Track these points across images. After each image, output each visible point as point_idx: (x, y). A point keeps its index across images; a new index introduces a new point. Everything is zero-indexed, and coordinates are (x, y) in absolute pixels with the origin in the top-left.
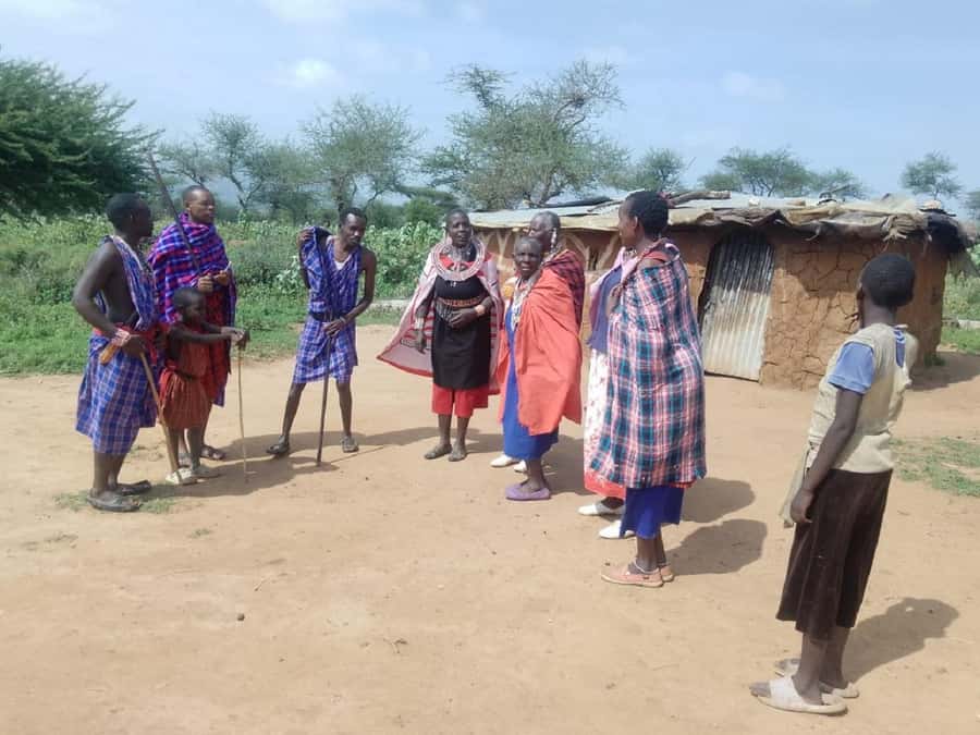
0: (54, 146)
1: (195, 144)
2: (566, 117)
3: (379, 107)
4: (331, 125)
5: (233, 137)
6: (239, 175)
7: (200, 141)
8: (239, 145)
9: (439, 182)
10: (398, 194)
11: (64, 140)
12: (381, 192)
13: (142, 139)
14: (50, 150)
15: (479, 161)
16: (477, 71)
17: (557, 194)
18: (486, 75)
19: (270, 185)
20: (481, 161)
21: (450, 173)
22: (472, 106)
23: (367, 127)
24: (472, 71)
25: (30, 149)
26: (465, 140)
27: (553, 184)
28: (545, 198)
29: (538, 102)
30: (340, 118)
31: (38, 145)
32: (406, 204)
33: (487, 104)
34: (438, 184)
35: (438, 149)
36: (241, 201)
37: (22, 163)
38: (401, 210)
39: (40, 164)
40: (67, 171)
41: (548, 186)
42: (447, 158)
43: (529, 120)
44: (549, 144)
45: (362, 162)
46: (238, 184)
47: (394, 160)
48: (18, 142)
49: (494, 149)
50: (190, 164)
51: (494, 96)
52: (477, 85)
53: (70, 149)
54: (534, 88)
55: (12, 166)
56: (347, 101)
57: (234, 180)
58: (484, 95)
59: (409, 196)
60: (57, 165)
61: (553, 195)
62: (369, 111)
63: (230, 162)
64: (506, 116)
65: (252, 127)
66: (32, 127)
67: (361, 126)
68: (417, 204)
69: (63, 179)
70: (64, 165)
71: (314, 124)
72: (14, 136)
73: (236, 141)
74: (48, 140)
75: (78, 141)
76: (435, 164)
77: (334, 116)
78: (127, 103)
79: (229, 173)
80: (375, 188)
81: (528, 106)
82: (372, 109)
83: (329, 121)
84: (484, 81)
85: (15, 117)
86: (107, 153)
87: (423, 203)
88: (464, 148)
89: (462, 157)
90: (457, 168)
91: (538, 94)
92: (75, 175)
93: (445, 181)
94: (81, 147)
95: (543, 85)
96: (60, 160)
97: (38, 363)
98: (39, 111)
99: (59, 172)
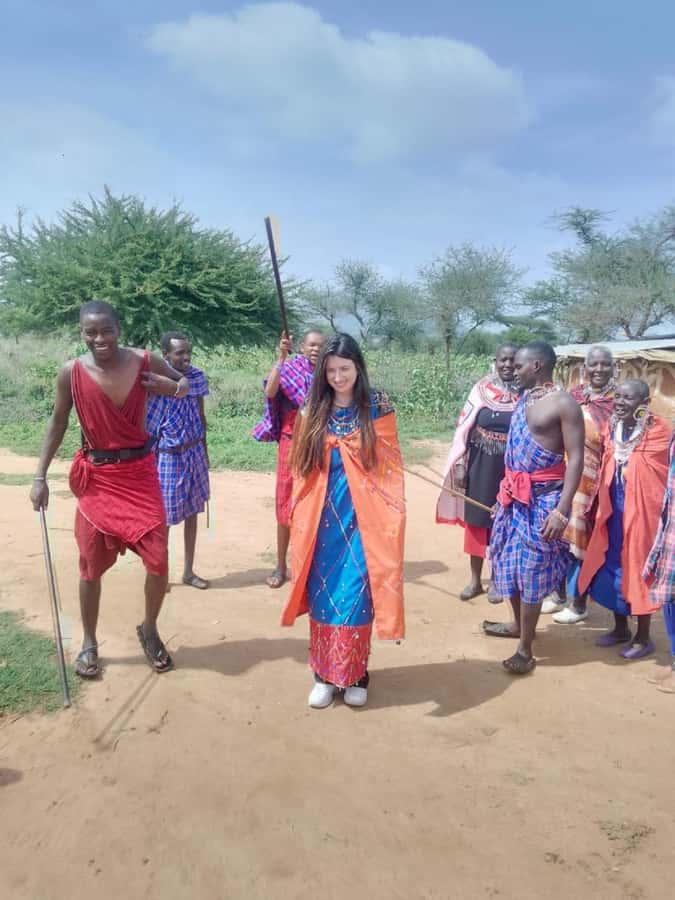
0: (233, 295)
1: (327, 286)
2: (667, 249)
3: (486, 249)
4: (444, 268)
5: (358, 280)
6: (361, 312)
7: (332, 283)
8: (362, 286)
9: (538, 314)
10: (497, 323)
11: (239, 290)
12: (481, 323)
13: (294, 287)
14: (230, 299)
15: (577, 293)
16: (578, 211)
17: (657, 322)
18: (587, 214)
19: (386, 319)
20: (580, 293)
21: (550, 305)
22: (571, 244)
23: (475, 267)
24: (573, 212)
25: (217, 299)
26: (565, 275)
27: (652, 313)
28: (644, 328)
29: (637, 236)
30: (452, 261)
31: (220, 294)
32: (504, 333)
33: (588, 240)
34: (537, 315)
35: (539, 284)
36: (362, 335)
37: (211, 309)
38: (499, 338)
39: (223, 310)
40: (242, 315)
41: (647, 315)
42: (547, 292)
43: (628, 254)
44: (648, 277)
45: (469, 299)
46: (360, 319)
47: (498, 296)
48: (209, 293)
49: (594, 283)
50: (323, 304)
51: (594, 232)
52: (577, 225)
53: (243, 297)
54: (634, 224)
55: (204, 312)
56: (457, 246)
57: (357, 316)
58: (584, 232)
59: (508, 326)
60: (234, 310)
61: (652, 324)
62: (476, 253)
63: (355, 302)
64: (606, 252)
65: (373, 271)
66: (218, 281)
67: (469, 268)
68: (515, 333)
69: (237, 321)
70: (239, 310)
71: (428, 269)
72: (206, 289)
73: (361, 283)
74: (228, 291)
75: (250, 291)
76: (536, 297)
77: (447, 260)
78: (283, 259)
79: (353, 311)
80: (476, 319)
81: (628, 241)
82: (480, 251)
83: (443, 264)
84: (586, 219)
85: (208, 273)
86: (268, 300)
87: (520, 332)
88: (563, 282)
89: (562, 291)
90: (555, 301)
91: (637, 229)
92: (246, 318)
93: (544, 313)
94: (251, 296)
95: (643, 221)
96: (237, 307)
97: (229, 461)
98: (223, 268)
99: (236, 316)
